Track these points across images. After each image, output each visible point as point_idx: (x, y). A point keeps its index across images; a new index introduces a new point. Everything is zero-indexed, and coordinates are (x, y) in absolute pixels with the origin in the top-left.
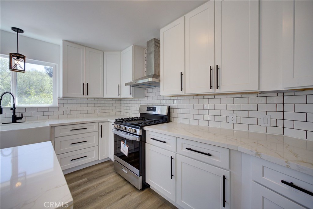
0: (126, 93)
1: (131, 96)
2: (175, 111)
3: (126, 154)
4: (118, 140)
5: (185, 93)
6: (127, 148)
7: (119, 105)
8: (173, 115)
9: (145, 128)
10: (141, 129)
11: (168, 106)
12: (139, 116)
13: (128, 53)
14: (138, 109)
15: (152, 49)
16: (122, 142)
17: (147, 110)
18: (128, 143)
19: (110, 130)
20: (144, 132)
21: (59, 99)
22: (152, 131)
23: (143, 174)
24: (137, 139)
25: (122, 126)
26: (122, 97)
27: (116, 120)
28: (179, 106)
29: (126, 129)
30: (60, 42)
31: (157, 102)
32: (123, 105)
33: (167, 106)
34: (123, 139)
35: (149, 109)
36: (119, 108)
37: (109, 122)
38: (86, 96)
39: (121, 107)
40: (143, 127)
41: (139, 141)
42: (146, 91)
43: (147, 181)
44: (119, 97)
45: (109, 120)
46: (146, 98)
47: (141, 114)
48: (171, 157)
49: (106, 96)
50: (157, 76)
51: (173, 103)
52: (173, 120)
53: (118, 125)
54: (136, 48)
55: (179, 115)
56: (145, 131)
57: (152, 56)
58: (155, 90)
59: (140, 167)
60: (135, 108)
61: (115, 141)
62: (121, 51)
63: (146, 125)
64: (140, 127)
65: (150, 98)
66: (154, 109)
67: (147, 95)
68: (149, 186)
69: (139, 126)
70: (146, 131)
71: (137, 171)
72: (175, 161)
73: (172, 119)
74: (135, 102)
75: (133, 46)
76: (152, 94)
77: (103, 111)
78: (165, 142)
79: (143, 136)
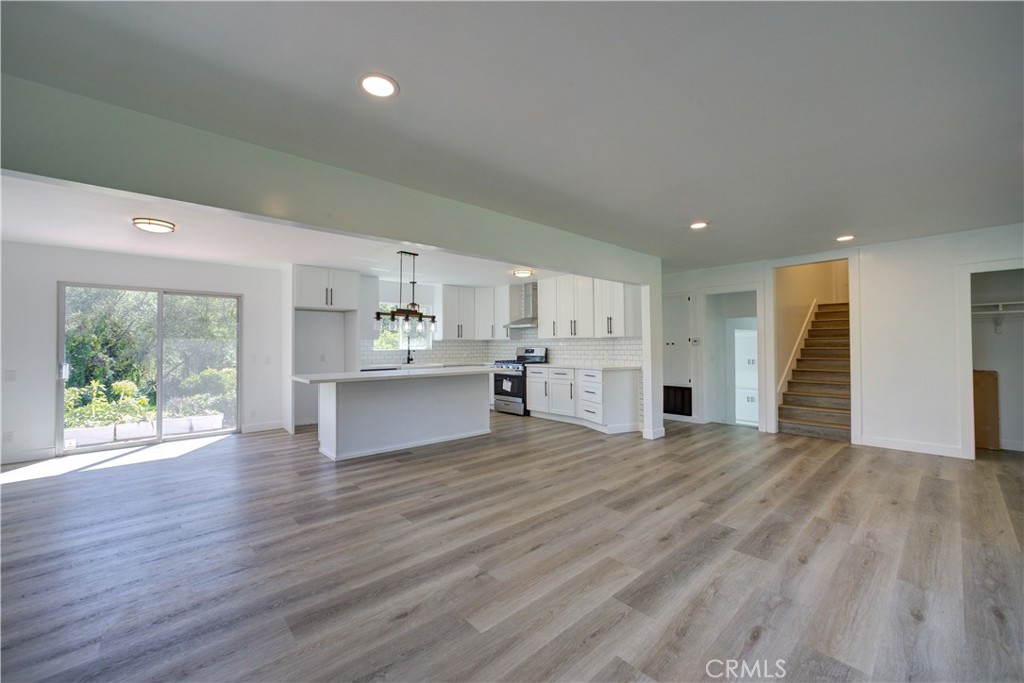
0: (501, 334)
1: (508, 338)
2: (553, 352)
3: (509, 390)
4: (499, 379)
6: (510, 384)
8: (551, 356)
14: (515, 351)
15: (530, 292)
16: (503, 380)
17: (524, 353)
18: (510, 379)
20: (525, 368)
22: (530, 368)
23: (524, 402)
24: (520, 373)
25: (504, 366)
26: (496, 339)
27: (496, 362)
29: (508, 367)
31: (536, 344)
32: (496, 346)
33: (544, 348)
34: (505, 376)
35: (527, 351)
39: (497, 351)
40: (522, 364)
41: (521, 376)
42: (523, 332)
43: (528, 408)
44: (493, 339)
46: (524, 340)
47: (518, 357)
48: (545, 382)
50: (535, 319)
51: (550, 345)
52: (551, 361)
55: (556, 357)
57: (531, 299)
58: (533, 331)
59: (522, 397)
60: (511, 351)
61: (496, 381)
62: (494, 288)
63: (525, 364)
65: (528, 340)
66: (532, 351)
67: (524, 337)
68: (530, 411)
70: (527, 368)
71: (519, 400)
72: (549, 385)
73: (549, 360)
74: (512, 344)
75: (510, 286)
76: (531, 336)
78: (541, 373)
79: (524, 372)
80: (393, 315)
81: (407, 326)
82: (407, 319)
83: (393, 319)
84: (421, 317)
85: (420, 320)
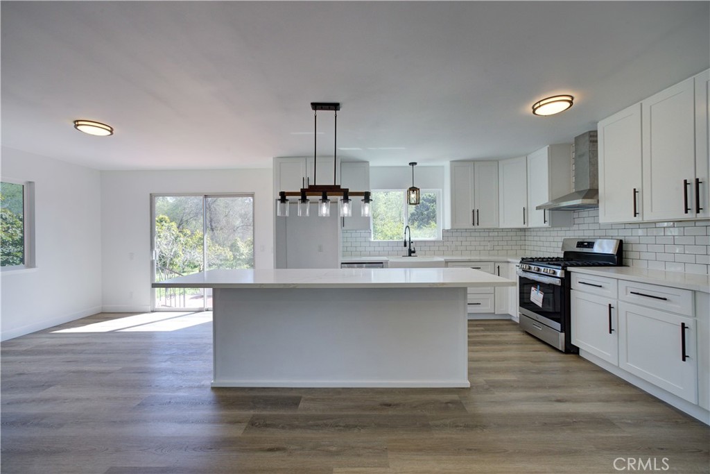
0: (537, 220)
1: (547, 225)
2: (635, 248)
3: (540, 304)
4: (525, 285)
5: (643, 220)
6: (541, 296)
7: (523, 238)
8: (631, 255)
9: (569, 269)
10: (563, 269)
11: (617, 240)
12: (562, 256)
13: (540, 158)
14: (560, 245)
15: (585, 147)
16: (533, 288)
17: (577, 247)
18: (542, 288)
19: (514, 272)
20: (568, 274)
21: (445, 231)
22: (580, 275)
23: (566, 329)
24: (557, 282)
25: (533, 267)
26: (530, 226)
27: (523, 259)
28: (643, 240)
29: (539, 270)
30: (447, 164)
31: (597, 233)
32: (530, 238)
33: (615, 241)
34: (535, 283)
35: (580, 244)
36: (522, 243)
37: (508, 262)
38: (476, 226)
39: (527, 243)
40: (566, 267)
41: (560, 285)
42: (576, 215)
43: (573, 342)
44: (525, 226)
45: (509, 260)
46: (575, 227)
47: (566, 253)
48: (610, 305)
49: (502, 226)
50: (593, 193)
51: (630, 235)
52: (630, 264)
53: (527, 265)
54: (554, 151)
55: (643, 256)
56: (570, 272)
57: (586, 159)
58: (592, 212)
59: (563, 320)
60: (554, 244)
61: (521, 287)
62: (526, 156)
63: (572, 266)
64: (560, 267)
65: (585, 227)
66: (591, 245)
67: (577, 221)
68: (578, 349)
69: (559, 265)
70: (572, 273)
71: (558, 326)
72: (616, 311)
74: (554, 234)
75: (548, 148)
76: (587, 220)
77: (496, 248)
78: (601, 286)
79: (567, 279)
80: (304, 194)
81: (324, 210)
82: (325, 199)
83: (304, 200)
84: (346, 195)
85: (346, 199)
